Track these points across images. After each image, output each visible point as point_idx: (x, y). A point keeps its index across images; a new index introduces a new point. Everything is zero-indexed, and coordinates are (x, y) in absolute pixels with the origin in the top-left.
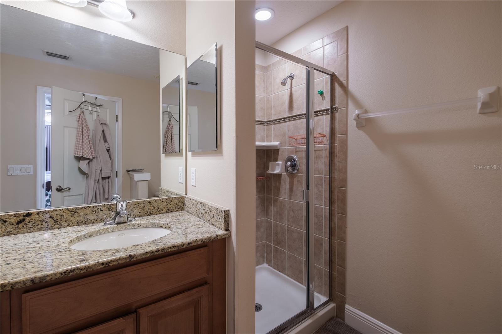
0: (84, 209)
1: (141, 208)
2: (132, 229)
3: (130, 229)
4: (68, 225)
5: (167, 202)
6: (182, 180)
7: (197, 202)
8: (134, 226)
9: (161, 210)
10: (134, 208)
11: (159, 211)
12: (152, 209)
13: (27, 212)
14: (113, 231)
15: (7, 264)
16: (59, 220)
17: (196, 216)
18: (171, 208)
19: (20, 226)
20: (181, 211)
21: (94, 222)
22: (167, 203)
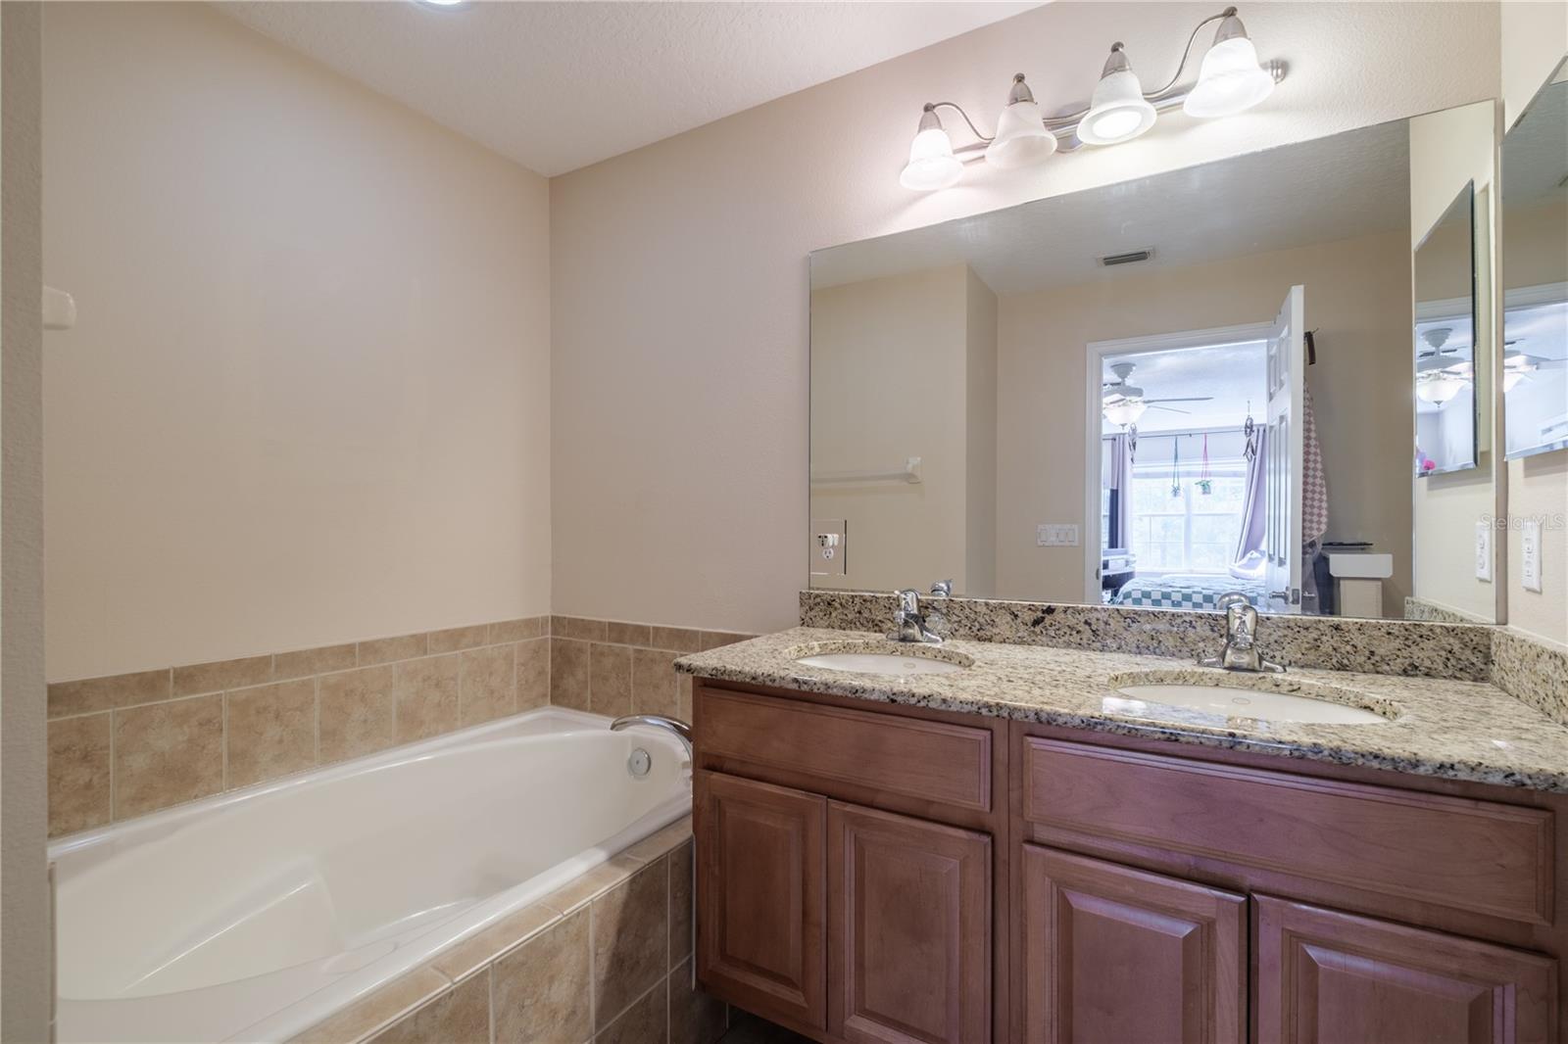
0: (1152, 616)
1: (1308, 643)
2: (1272, 692)
3: (1267, 691)
4: (1119, 649)
5: (1407, 639)
6: (1487, 570)
7: (1539, 649)
8: (1277, 686)
9: (1383, 660)
10: (1285, 636)
11: (1373, 664)
12: (1348, 652)
13: (1048, 604)
14: (1217, 685)
15: (1009, 681)
16: (1101, 633)
17: (1535, 708)
18: (1427, 663)
19: (1038, 629)
20: (1475, 680)
21: (1176, 653)
22: (1409, 643)
